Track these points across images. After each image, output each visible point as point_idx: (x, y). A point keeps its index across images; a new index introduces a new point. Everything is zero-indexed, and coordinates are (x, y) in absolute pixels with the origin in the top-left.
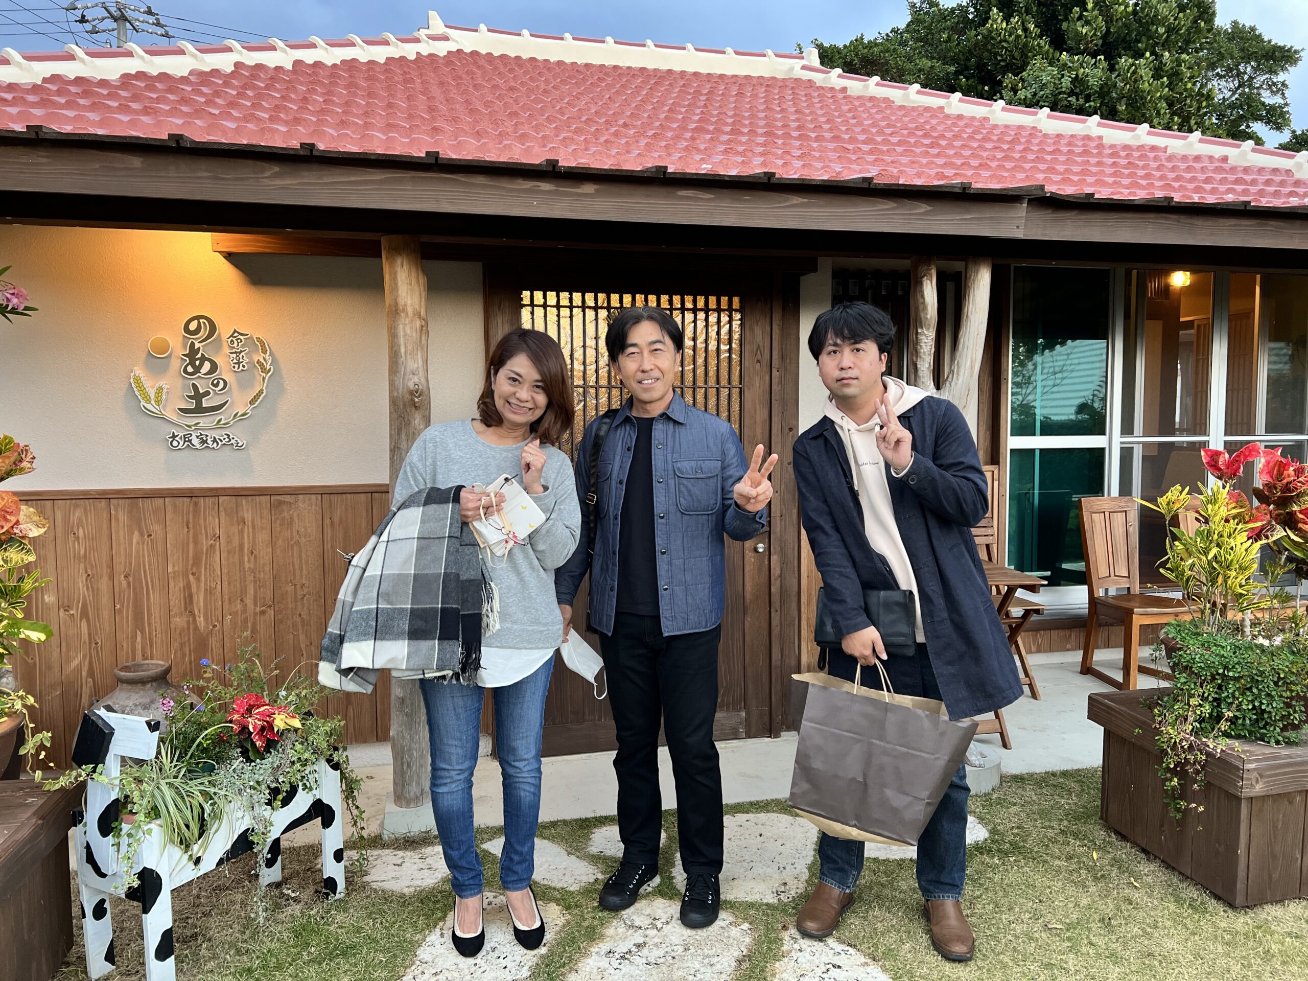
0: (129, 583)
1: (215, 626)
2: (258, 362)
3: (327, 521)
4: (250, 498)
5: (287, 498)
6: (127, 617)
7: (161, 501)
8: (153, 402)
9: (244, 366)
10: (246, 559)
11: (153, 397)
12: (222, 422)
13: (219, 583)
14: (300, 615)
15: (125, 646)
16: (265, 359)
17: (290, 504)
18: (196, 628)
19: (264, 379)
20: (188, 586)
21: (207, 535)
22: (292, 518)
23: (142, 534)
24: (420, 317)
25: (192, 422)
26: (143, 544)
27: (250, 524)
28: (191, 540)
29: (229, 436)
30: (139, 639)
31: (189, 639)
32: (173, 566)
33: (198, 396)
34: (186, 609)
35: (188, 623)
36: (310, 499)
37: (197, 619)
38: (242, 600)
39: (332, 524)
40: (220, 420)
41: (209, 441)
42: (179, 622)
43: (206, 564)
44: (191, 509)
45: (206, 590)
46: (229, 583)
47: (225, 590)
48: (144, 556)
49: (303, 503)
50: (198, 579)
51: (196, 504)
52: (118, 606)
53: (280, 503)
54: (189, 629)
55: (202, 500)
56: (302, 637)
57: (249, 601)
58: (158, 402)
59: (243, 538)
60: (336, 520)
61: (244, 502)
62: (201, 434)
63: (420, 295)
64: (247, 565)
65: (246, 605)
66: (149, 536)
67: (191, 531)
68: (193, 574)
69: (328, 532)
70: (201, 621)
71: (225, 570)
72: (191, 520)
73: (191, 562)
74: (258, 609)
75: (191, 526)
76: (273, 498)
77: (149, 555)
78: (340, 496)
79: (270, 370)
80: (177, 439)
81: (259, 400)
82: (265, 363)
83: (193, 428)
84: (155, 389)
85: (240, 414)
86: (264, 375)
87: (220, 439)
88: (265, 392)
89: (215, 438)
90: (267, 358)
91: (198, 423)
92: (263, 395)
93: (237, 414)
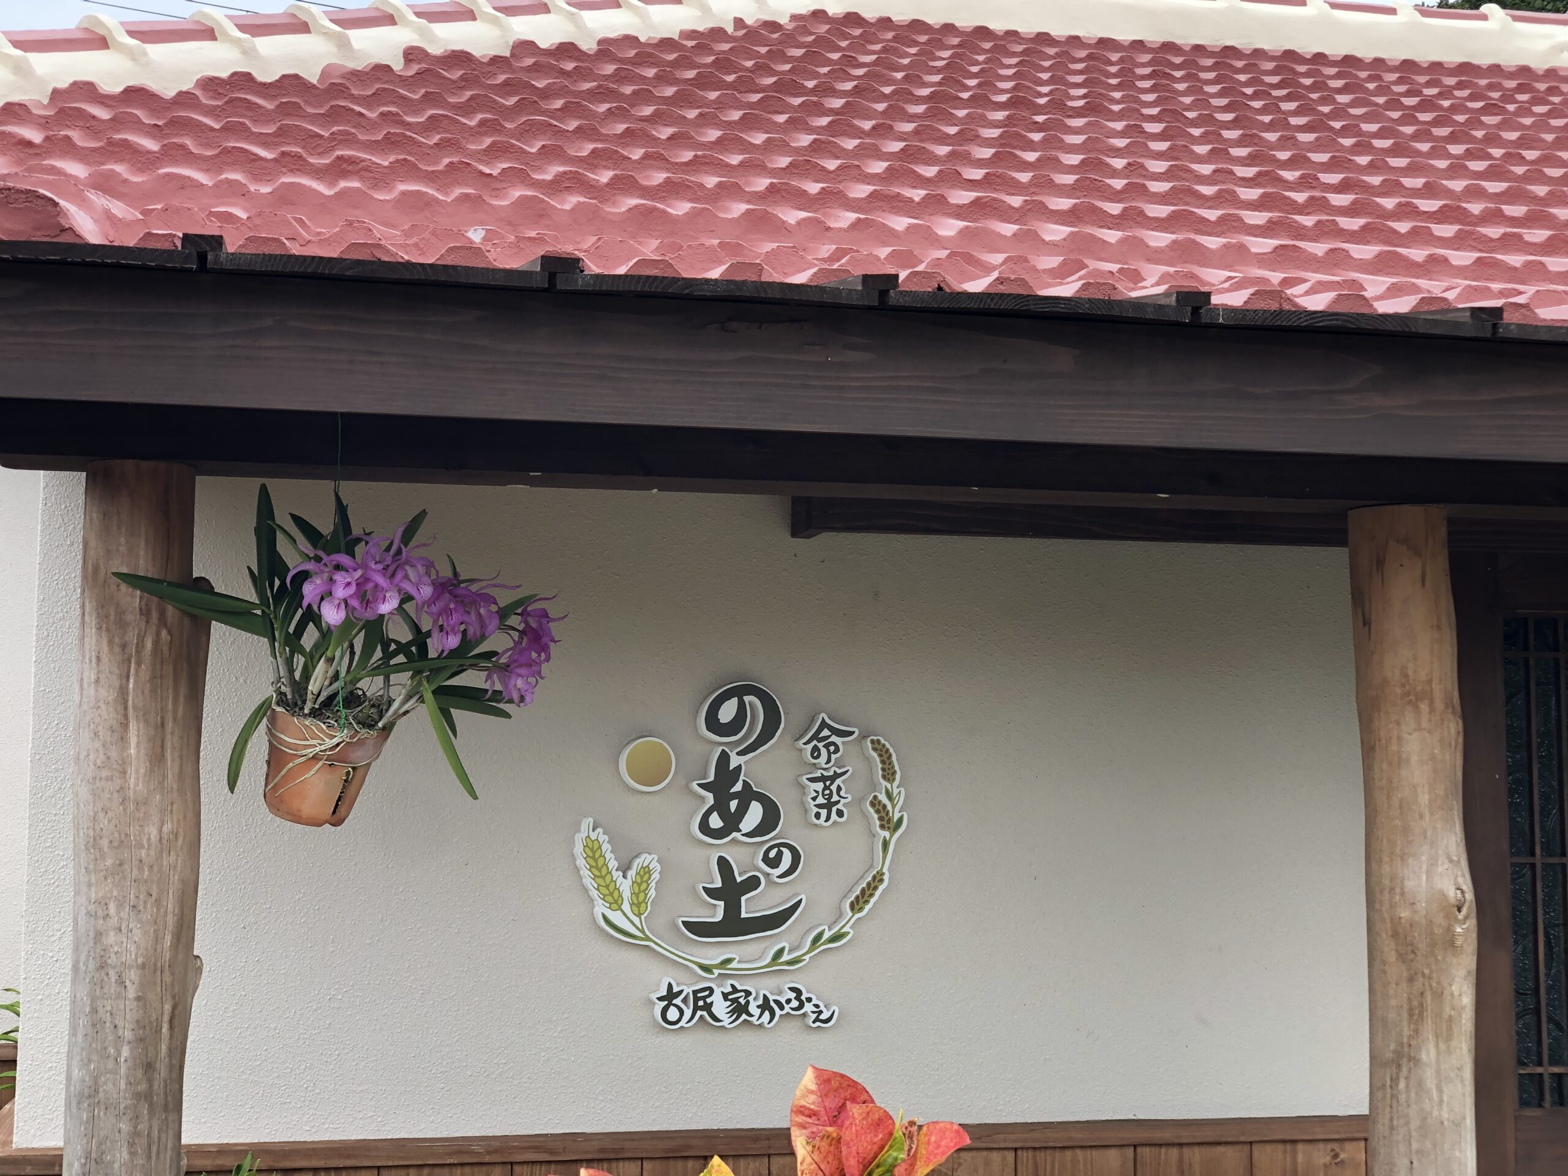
2: (875, 803)
7: (635, 1167)
8: (626, 907)
9: (840, 813)
11: (627, 894)
12: (786, 957)
16: (889, 795)
19: (885, 844)
25: (715, 956)
29: (798, 993)
33: (730, 890)
40: (780, 952)
41: (753, 1009)
49: (968, 1172)
58: (637, 905)
62: (735, 990)
78: (1058, 1154)
79: (900, 820)
80: (678, 1001)
81: (873, 900)
82: (889, 807)
83: (716, 972)
84: (632, 873)
85: (827, 935)
86: (887, 834)
87: (776, 1001)
88: (886, 877)
89: (765, 997)
90: (896, 791)
91: (729, 961)
92: (882, 887)
93: (821, 934)
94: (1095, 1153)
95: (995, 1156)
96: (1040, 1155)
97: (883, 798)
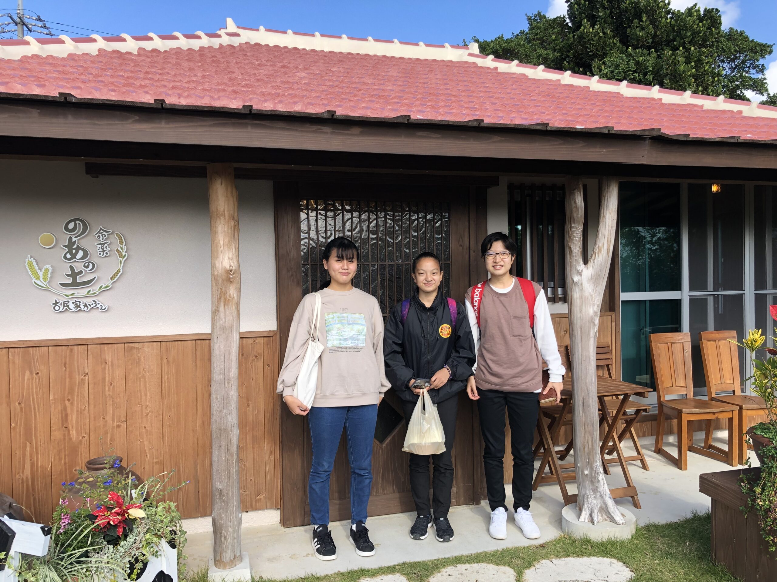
0: (21, 409)
1: (83, 437)
2: (117, 250)
3: (165, 361)
4: (110, 345)
5: (136, 345)
6: (20, 432)
7: (46, 348)
8: (41, 279)
9: (107, 253)
10: (107, 389)
11: (41, 276)
12: (91, 292)
13: (87, 406)
14: (145, 427)
15: (18, 453)
16: (122, 248)
17: (139, 349)
18: (70, 439)
19: (121, 262)
20: (65, 409)
21: (79, 372)
22: (139, 359)
23: (31, 373)
24: (233, 219)
25: (70, 292)
26: (33, 380)
27: (110, 363)
28: (67, 376)
29: (95, 302)
30: (28, 448)
31: (65, 447)
32: (54, 395)
33: (74, 274)
34: (63, 426)
35: (64, 435)
36: (152, 346)
37: (71, 432)
38: (103, 418)
39: (168, 362)
40: (89, 291)
41: (82, 306)
42: (57, 435)
43: (78, 392)
44: (68, 354)
45: (77, 411)
46: (95, 406)
47: (92, 412)
48: (32, 388)
49: (147, 348)
50: (72, 404)
51: (71, 350)
52: (13, 425)
53: (132, 348)
54: (64, 439)
55: (76, 347)
56: (146, 443)
57: (109, 418)
58: (45, 279)
59: (105, 374)
60: (171, 360)
61: (106, 348)
62: (76, 301)
63: (234, 204)
64: (107, 393)
65: (106, 421)
66: (37, 374)
67: (68, 370)
68: (69, 400)
69: (165, 368)
70: (73, 433)
71: (91, 397)
72: (68, 362)
73: (67, 392)
74: (115, 424)
75: (67, 366)
76: (126, 345)
77: (36, 388)
78: (173, 343)
79: (125, 255)
80: (58, 305)
81: (117, 277)
82: (122, 251)
83: (70, 297)
84: (43, 270)
85: (103, 286)
86: (121, 259)
87: (89, 305)
88: (121, 271)
89: (85, 304)
90: (123, 247)
91: (74, 294)
92: (120, 274)
93: (101, 286)
94: (184, 342)
95: (155, 343)
96: (168, 343)
97: (120, 249)
